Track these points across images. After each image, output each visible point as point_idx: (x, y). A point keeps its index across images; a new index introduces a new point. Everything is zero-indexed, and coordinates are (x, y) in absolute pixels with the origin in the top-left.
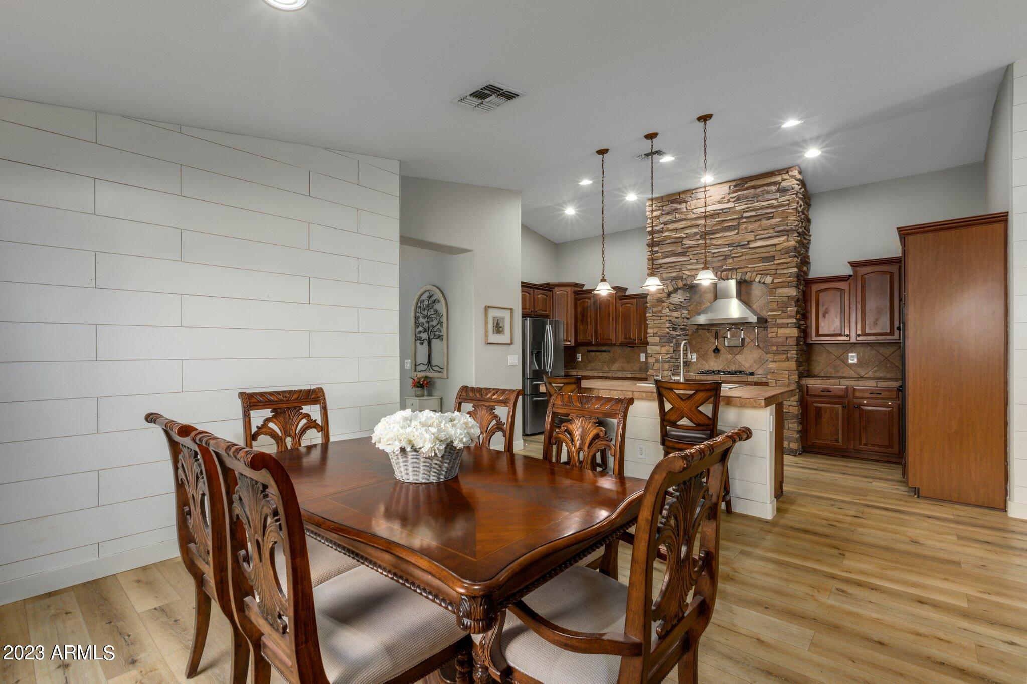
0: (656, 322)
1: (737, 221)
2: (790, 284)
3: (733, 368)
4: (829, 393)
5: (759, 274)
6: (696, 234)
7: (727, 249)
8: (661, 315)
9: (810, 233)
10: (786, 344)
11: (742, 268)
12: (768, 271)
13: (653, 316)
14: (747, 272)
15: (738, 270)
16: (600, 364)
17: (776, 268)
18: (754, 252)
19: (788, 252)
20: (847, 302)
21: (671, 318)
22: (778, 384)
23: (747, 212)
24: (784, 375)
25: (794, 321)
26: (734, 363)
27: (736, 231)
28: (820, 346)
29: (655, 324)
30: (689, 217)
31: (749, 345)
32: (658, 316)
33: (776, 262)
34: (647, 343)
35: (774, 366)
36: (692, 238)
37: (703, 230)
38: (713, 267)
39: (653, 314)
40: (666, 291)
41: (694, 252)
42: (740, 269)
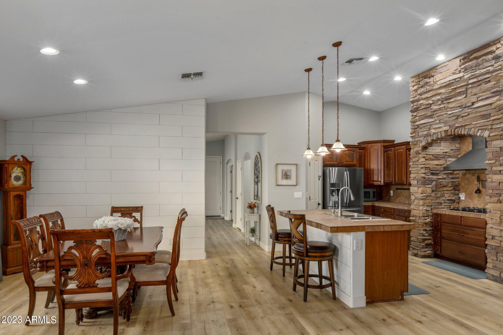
0: (415, 169)
1: (465, 87)
5: (481, 129)
6: (438, 100)
7: (458, 111)
8: (417, 163)
11: (468, 125)
12: (486, 127)
13: (413, 164)
14: (471, 128)
15: (466, 127)
16: (403, 198)
17: (492, 124)
18: (476, 112)
19: (500, 110)
21: (427, 166)
22: (492, 222)
23: (472, 79)
24: (497, 215)
27: (465, 95)
29: (415, 170)
30: (434, 88)
32: (416, 165)
33: (492, 118)
34: (410, 185)
35: (490, 207)
36: (436, 104)
37: (443, 96)
38: (450, 126)
39: (414, 163)
40: (421, 145)
41: (438, 114)
42: (467, 126)
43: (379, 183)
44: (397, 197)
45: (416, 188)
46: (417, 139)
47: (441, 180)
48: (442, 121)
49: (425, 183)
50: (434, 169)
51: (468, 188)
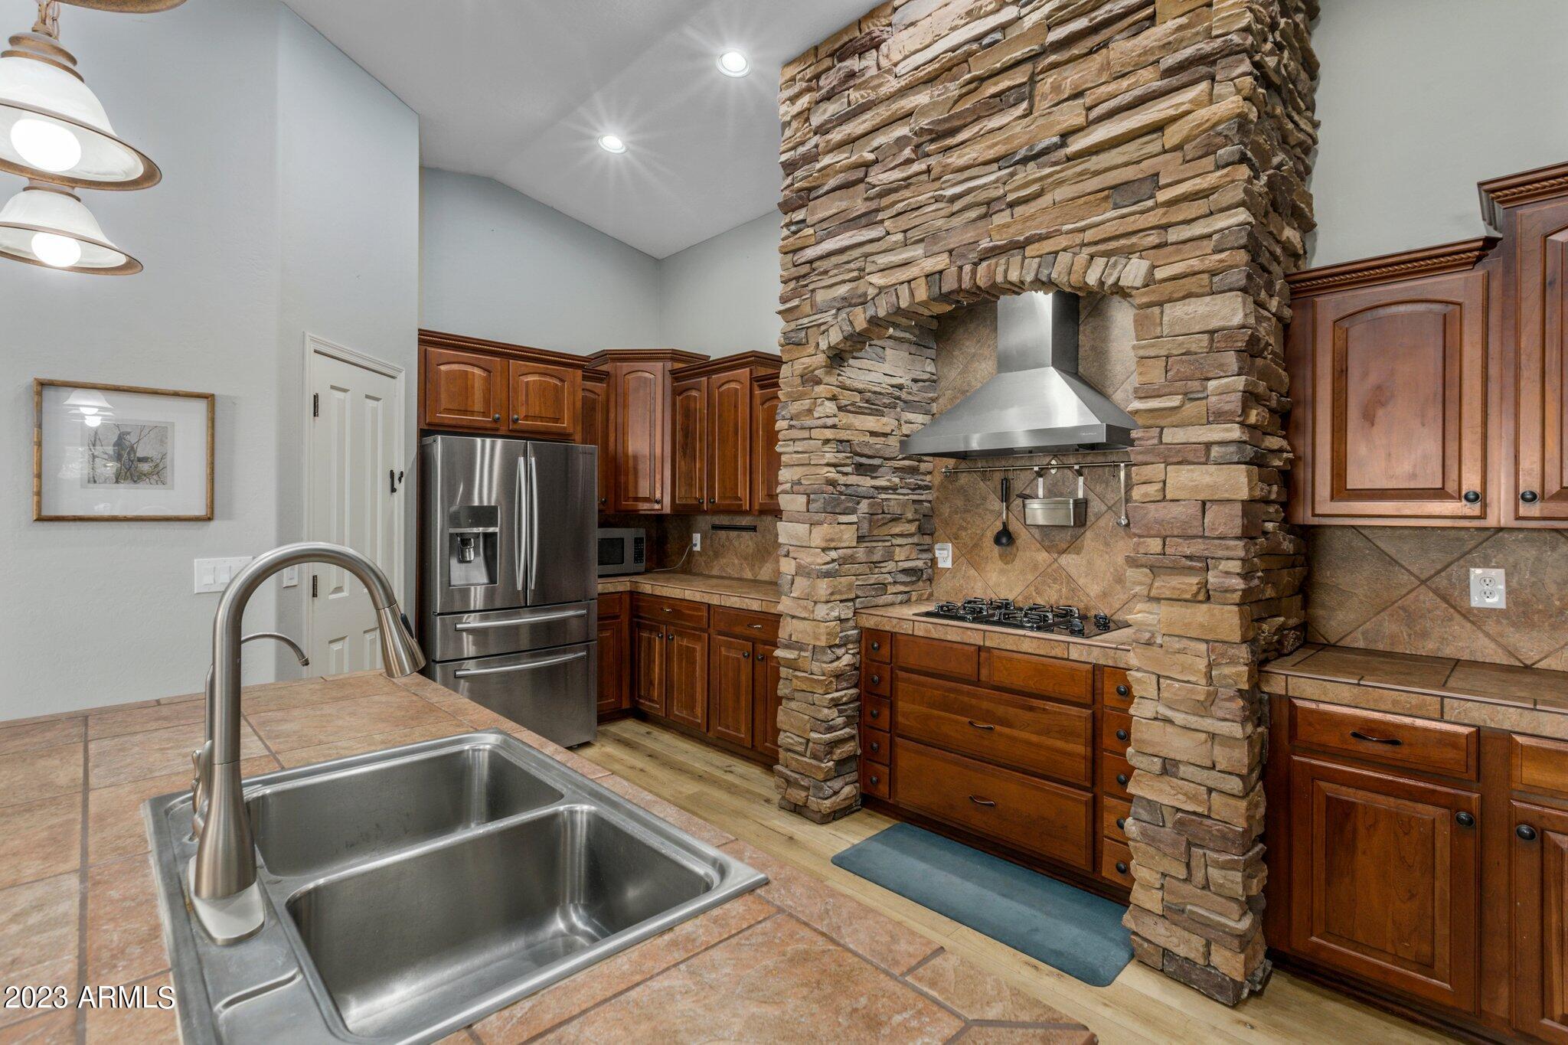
0: (800, 446)
1: (1030, 66)
2: (1216, 279)
3: (1051, 596)
4: (1388, 747)
5: (1103, 254)
6: (902, 142)
7: (991, 179)
8: (809, 423)
9: (1316, 117)
10: (1198, 531)
11: (1040, 238)
12: (1134, 240)
14: (1056, 253)
15: (1030, 250)
17: (1164, 221)
18: (1081, 174)
19: (1209, 151)
20: (1472, 354)
21: (844, 435)
22: (1164, 694)
23: (1061, 22)
24: (1188, 659)
25: (1235, 432)
26: (1055, 580)
27: (1025, 105)
28: (1349, 533)
29: (798, 452)
30: (882, 92)
31: (1102, 522)
32: (802, 428)
33: (1163, 196)
34: (777, 513)
35: (1151, 619)
36: (892, 161)
37: (924, 122)
38: (950, 252)
39: (792, 423)
40: (823, 345)
41: (900, 207)
42: (1036, 245)
43: (657, 506)
44: (717, 555)
45: (802, 529)
46: (806, 320)
47: (884, 496)
48: (914, 235)
49: (835, 506)
50: (866, 451)
51: (964, 524)
